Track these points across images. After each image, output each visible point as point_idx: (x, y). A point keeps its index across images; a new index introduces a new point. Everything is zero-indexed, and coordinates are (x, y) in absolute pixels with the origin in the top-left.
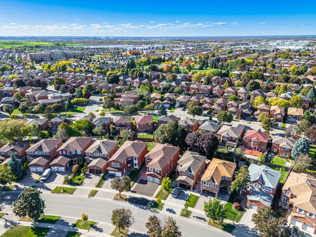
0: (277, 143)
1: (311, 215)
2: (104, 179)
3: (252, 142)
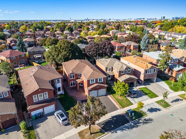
0: (129, 45)
3: (117, 48)
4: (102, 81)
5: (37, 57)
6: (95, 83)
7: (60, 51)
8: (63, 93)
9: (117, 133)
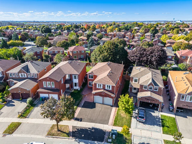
2: (32, 104)
3: (189, 59)
4: (111, 89)
6: (102, 89)
8: (79, 89)
9: (79, 143)
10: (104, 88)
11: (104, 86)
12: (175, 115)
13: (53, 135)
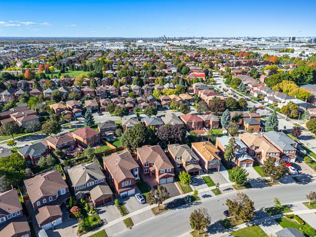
0: (208, 120)
1: (276, 153)
2: (121, 204)
3: (193, 124)
4: (171, 171)
5: (108, 134)
6: (164, 173)
7: (134, 135)
8: (139, 179)
9: (176, 210)
10: (166, 172)
11: (166, 170)
12: (208, 174)
13: (159, 213)
